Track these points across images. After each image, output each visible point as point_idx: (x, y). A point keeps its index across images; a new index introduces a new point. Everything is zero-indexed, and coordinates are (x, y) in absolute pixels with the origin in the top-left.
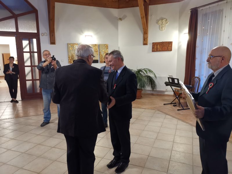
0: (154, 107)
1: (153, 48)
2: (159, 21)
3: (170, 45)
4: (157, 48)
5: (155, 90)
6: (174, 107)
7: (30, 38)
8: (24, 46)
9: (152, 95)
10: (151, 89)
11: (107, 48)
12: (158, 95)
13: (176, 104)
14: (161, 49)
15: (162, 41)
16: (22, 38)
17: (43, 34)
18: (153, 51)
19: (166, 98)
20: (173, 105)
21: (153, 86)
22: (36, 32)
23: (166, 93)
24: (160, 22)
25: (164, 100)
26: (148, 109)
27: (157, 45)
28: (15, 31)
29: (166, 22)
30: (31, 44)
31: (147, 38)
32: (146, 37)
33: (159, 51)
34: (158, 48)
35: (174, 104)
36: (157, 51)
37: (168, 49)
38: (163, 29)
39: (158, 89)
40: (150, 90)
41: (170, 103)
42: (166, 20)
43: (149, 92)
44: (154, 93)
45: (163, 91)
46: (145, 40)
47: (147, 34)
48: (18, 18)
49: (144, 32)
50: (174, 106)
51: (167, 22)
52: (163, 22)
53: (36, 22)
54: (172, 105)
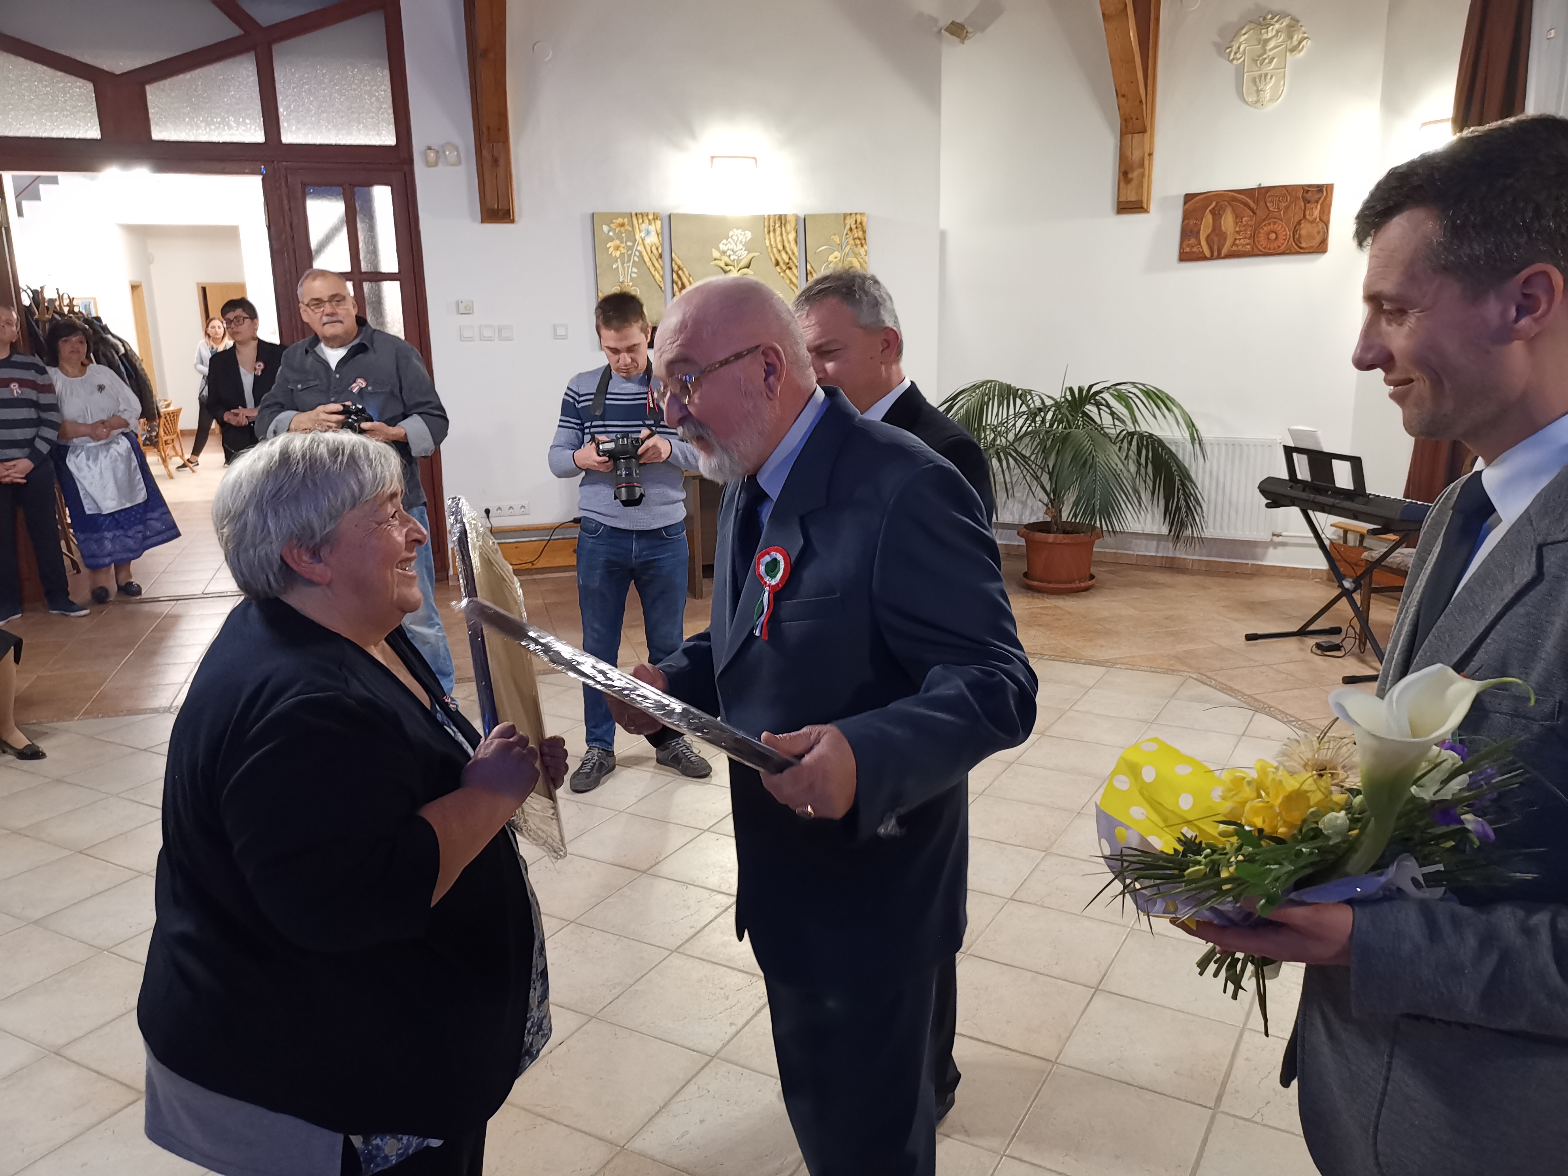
0: (1176, 658)
1: (1188, 232)
2: (1237, 34)
3: (1316, 213)
4: (1217, 232)
5: (1189, 532)
6: (1319, 661)
7: (352, 185)
8: (315, 237)
9: (1172, 566)
10: (1165, 530)
11: (862, 241)
12: (1211, 571)
13: (1336, 639)
14: (1244, 243)
15: (1253, 185)
16: (304, 185)
17: (432, 155)
18: (1185, 257)
19: (1272, 591)
20: (1318, 646)
21: (1178, 509)
22: (388, 139)
23: (1274, 558)
24: (1244, 42)
25: (1252, 607)
26: (1133, 666)
27: (1217, 215)
28: (258, 137)
29: (1291, 37)
30: (359, 225)
31: (1142, 165)
32: (1136, 155)
33: (1232, 255)
34: (1222, 236)
35: (1322, 639)
36: (1216, 254)
37: (1298, 242)
38: (1268, 94)
39: (1211, 531)
40: (1158, 537)
41: (1295, 629)
42: (1294, 25)
43: (1150, 550)
44: (1181, 553)
45: (1253, 544)
46: (1134, 175)
47: (1144, 131)
48: (276, 48)
49: (1126, 121)
50: (1324, 649)
51: (1296, 38)
52: (1267, 41)
53: (387, 72)
54: (1311, 641)
